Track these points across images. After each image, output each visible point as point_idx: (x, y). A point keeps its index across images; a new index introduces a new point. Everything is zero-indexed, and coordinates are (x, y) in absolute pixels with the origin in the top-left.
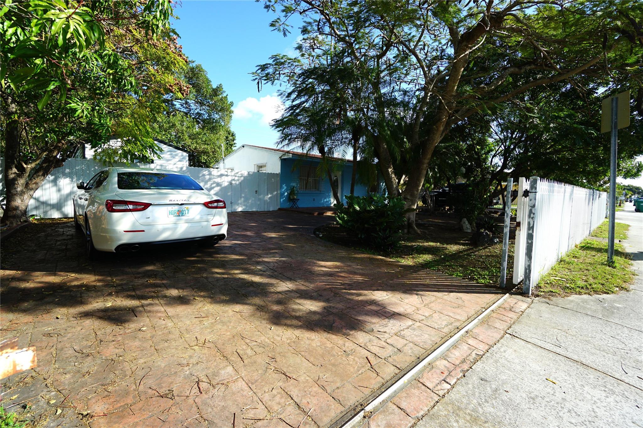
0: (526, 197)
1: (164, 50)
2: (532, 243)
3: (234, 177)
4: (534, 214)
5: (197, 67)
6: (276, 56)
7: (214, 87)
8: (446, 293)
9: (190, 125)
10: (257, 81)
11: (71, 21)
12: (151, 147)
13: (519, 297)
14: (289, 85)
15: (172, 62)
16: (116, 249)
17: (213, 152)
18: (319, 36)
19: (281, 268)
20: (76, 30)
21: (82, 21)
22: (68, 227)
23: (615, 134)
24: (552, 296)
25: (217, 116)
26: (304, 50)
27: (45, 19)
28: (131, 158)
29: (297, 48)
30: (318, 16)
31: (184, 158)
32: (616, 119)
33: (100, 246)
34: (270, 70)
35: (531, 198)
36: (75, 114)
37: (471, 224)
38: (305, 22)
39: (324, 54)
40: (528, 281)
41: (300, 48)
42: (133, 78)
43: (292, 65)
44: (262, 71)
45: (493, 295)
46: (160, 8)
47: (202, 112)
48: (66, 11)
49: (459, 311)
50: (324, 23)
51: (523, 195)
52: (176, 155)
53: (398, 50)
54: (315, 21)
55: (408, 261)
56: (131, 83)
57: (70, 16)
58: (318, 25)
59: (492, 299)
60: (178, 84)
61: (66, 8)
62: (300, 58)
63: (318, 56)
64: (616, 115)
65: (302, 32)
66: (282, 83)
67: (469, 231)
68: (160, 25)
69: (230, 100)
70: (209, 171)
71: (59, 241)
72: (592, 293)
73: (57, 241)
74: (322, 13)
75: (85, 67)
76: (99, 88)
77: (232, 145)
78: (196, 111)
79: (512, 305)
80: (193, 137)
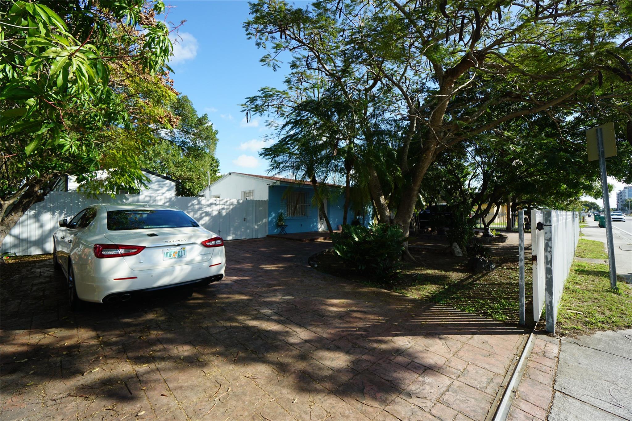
0: (540, 230)
1: (156, 84)
2: (552, 277)
3: (223, 206)
4: (551, 248)
5: (183, 98)
6: (265, 88)
7: (200, 116)
8: (470, 336)
9: (174, 152)
10: (246, 112)
11: (73, 60)
12: (140, 179)
13: (544, 337)
14: (278, 116)
15: (163, 95)
16: (105, 299)
17: (198, 179)
18: (307, 71)
19: (286, 311)
20: (80, 70)
21: (86, 59)
22: (46, 266)
23: (603, 162)
24: (577, 333)
25: (202, 144)
26: (292, 83)
27: (44, 57)
28: (118, 190)
29: (285, 82)
30: (306, 53)
31: (172, 188)
32: (603, 148)
33: (84, 295)
34: (259, 102)
35: (546, 231)
36: (63, 149)
37: (461, 248)
38: (294, 57)
39: (311, 88)
40: (551, 319)
41: (288, 81)
42: (126, 113)
43: (280, 97)
44: (251, 103)
45: (518, 335)
46: (161, 44)
47: (188, 140)
48: (68, 48)
49: (492, 361)
50: (313, 59)
51: (537, 228)
52: (165, 185)
53: (382, 83)
54: (304, 57)
55: (413, 294)
56: (124, 118)
57: (73, 54)
58: (307, 61)
59: (519, 342)
60: (168, 116)
61: (69, 45)
62: (288, 91)
63: (306, 89)
64: (602, 144)
65: (291, 66)
66: (270, 113)
67: (461, 255)
68: (160, 62)
69: (214, 128)
70: (198, 200)
71: (36, 285)
72: (615, 328)
73: (33, 285)
74: (311, 49)
75: (77, 102)
76: (89, 123)
77: (215, 171)
78: (181, 140)
79: (543, 349)
80: (179, 165)
